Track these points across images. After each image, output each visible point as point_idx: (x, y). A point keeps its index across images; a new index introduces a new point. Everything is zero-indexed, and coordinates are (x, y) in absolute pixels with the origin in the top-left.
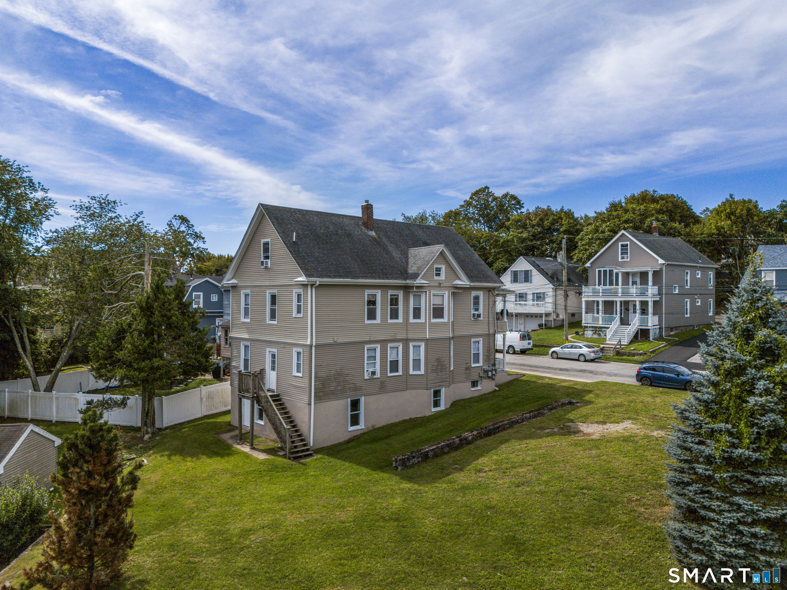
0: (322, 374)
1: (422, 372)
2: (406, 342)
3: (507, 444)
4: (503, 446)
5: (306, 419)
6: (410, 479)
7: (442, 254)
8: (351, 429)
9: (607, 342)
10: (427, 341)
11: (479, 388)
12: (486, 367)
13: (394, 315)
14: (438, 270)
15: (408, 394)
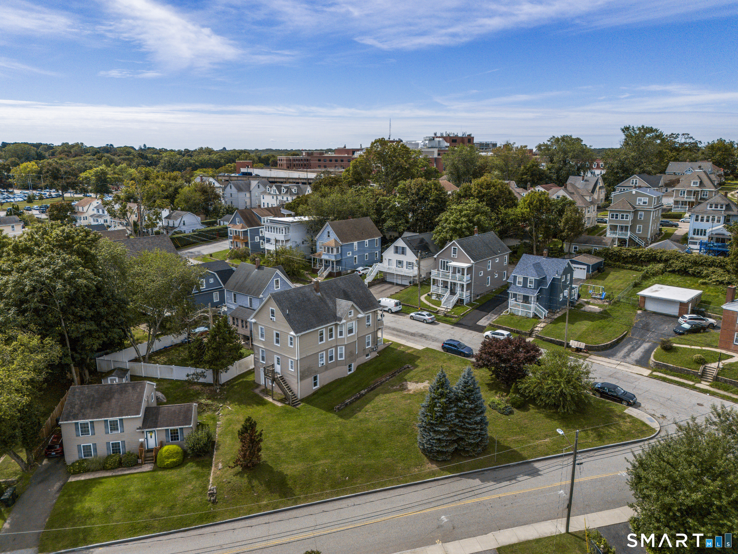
0: (302, 370)
1: (343, 359)
2: (336, 347)
3: (378, 397)
4: (376, 398)
5: (296, 388)
6: (341, 416)
7: (352, 305)
8: (314, 388)
9: (442, 306)
10: (345, 345)
11: (369, 357)
12: (373, 347)
13: (331, 336)
14: (351, 312)
15: (338, 369)
